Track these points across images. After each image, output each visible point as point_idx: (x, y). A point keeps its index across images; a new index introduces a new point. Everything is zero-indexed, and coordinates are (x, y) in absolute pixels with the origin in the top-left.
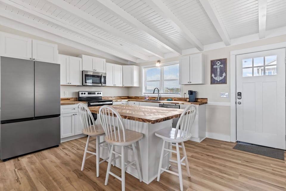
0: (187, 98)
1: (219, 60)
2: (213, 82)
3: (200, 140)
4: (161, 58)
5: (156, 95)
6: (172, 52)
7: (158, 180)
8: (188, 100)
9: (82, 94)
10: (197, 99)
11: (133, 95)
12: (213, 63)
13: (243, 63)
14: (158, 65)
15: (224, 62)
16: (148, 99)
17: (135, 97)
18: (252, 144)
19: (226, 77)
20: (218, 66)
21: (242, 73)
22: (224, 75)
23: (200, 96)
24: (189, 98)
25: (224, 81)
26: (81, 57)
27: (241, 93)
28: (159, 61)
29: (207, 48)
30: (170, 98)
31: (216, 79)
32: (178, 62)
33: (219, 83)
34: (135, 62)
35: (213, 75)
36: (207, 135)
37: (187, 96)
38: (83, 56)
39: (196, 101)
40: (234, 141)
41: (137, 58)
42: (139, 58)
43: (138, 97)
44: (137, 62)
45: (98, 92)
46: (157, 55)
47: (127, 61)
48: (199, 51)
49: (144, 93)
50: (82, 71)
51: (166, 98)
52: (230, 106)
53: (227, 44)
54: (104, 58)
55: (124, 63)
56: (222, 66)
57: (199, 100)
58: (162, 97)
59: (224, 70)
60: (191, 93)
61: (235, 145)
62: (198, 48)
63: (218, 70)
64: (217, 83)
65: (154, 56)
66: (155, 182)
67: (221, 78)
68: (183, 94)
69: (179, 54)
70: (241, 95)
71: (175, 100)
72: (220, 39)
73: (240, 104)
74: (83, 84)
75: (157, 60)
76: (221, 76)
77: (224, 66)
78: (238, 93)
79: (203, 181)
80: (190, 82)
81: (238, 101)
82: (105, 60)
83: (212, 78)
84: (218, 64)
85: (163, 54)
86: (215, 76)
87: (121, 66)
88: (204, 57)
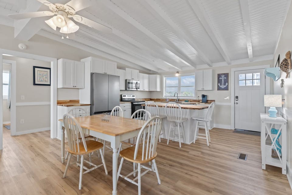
0: (200, 100)
1: (223, 74)
2: (219, 89)
3: (211, 128)
4: (179, 70)
5: (175, 98)
6: (188, 66)
7: (194, 143)
8: (201, 101)
9: (124, 96)
10: (208, 100)
11: (155, 98)
12: (219, 76)
13: (240, 77)
14: (177, 75)
15: (227, 75)
16: (168, 100)
17: (157, 99)
18: (245, 130)
19: (228, 86)
20: (223, 78)
21: (238, 83)
22: (227, 84)
23: (209, 98)
24: (202, 100)
25: (227, 89)
26: (125, 70)
27: (238, 97)
28: (178, 72)
29: (216, 65)
30: (187, 100)
31: (221, 87)
32: (194, 73)
33: (223, 90)
34: (157, 71)
35: (219, 84)
36: (215, 126)
37: (201, 98)
38: (127, 69)
39: (207, 102)
40: (233, 129)
41: (159, 69)
42: (161, 69)
43: (160, 99)
44: (159, 71)
45: (133, 95)
46: (176, 68)
47: (150, 70)
48: (209, 67)
49: (165, 96)
50: (126, 80)
51: (183, 100)
52: (231, 106)
53: (229, 64)
54: (138, 70)
55: (149, 72)
56: (225, 78)
57: (209, 102)
58: (180, 99)
59: (227, 81)
60: (204, 96)
61: (234, 131)
62: (209, 65)
63: (223, 81)
64: (222, 90)
65: (174, 68)
66: (193, 143)
67: (225, 86)
68: (197, 97)
69: (194, 68)
70: (238, 98)
71: (190, 102)
72: (223, 60)
73: (237, 104)
74: (126, 89)
75: (176, 71)
76: (225, 84)
77: (227, 78)
78: (236, 96)
79: (218, 143)
80: (204, 89)
81: (236, 102)
82: (138, 71)
83: (218, 86)
84: (223, 77)
85: (181, 67)
86: (221, 85)
87: (148, 75)
88: (213, 72)
